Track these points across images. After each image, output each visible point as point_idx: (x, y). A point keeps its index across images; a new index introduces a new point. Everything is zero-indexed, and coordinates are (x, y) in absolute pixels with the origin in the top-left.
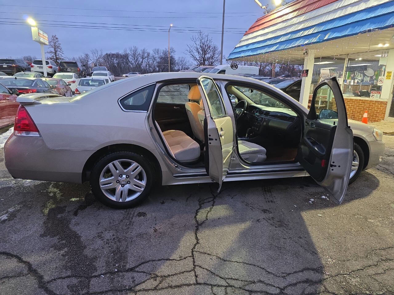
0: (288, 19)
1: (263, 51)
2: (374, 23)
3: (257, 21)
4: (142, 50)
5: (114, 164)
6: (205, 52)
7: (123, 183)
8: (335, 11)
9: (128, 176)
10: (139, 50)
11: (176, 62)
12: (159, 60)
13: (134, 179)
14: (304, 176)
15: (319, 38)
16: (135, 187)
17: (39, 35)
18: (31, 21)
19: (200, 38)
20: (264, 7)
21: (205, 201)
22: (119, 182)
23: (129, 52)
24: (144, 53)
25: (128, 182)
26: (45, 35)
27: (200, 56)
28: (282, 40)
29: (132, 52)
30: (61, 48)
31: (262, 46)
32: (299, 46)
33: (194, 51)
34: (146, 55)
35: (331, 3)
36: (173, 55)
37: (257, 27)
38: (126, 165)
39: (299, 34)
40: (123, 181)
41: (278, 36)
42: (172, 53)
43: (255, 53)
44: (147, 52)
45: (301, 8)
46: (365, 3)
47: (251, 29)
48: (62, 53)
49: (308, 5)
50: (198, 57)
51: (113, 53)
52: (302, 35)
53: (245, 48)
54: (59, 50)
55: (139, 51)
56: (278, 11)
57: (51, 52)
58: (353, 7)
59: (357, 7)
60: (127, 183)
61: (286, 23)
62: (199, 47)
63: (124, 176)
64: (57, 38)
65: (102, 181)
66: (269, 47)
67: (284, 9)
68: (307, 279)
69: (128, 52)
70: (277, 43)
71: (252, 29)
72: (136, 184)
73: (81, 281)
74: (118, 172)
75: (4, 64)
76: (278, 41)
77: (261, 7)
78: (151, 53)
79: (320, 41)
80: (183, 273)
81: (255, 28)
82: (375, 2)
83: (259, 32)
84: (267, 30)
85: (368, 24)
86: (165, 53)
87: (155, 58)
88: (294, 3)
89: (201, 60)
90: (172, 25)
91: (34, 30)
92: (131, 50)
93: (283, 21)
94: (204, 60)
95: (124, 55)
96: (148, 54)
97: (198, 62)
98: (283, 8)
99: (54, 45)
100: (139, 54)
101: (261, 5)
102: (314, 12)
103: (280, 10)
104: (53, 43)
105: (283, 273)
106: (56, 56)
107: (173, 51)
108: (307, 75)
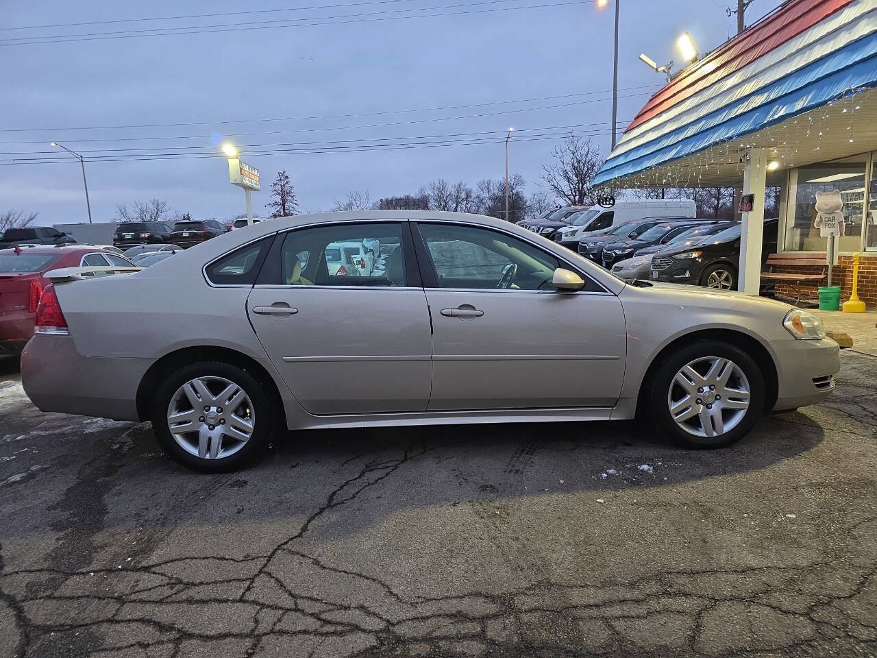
0: (705, 88)
1: (652, 162)
2: (861, 74)
3: (650, 101)
4: (455, 186)
5: (192, 386)
6: (582, 178)
7: (212, 422)
8: (792, 56)
9: (220, 410)
10: (450, 187)
11: (528, 203)
12: (490, 205)
13: (233, 416)
14: (608, 419)
15: (754, 123)
16: (234, 430)
17: (241, 172)
18: (229, 150)
19: (571, 148)
20: (663, 68)
21: (380, 466)
22: (204, 421)
23: (430, 192)
24: (459, 191)
25: (222, 422)
26: (255, 172)
27: (572, 187)
28: (688, 135)
29: (436, 192)
30: (293, 195)
31: (652, 153)
32: (716, 144)
33: (559, 178)
34: (463, 195)
35: (787, 41)
36: (519, 190)
37: (649, 113)
38: (215, 388)
39: (720, 116)
40: (212, 418)
41: (683, 127)
42: (518, 187)
43: (638, 169)
44: (466, 189)
45: (732, 59)
46: (848, 33)
47: (638, 117)
48: (296, 204)
49: (742, 53)
50: (567, 190)
51: (398, 197)
52: (725, 120)
53: (622, 161)
54: (290, 198)
55: (451, 189)
56: (689, 72)
57: (276, 204)
58: (824, 43)
59: (831, 43)
60: (219, 423)
61: (698, 98)
62: (569, 168)
63: (213, 409)
64: (287, 177)
65: (171, 417)
66: (663, 154)
67: (700, 68)
68: (459, 612)
69: (428, 192)
70: (679, 142)
71: (640, 118)
72: (236, 425)
73: (53, 579)
74: (201, 400)
75: (185, 230)
76: (682, 137)
77: (657, 70)
78: (473, 190)
79: (755, 128)
80: (230, 581)
81: (645, 115)
82: (869, 26)
83: (652, 121)
84: (665, 117)
85: (849, 78)
86: (503, 188)
87: (483, 199)
88: (720, 52)
89: (575, 196)
90: (511, 129)
91: (234, 164)
92: (433, 188)
93: (696, 93)
94: (582, 195)
95: (418, 200)
96: (468, 195)
97: (567, 200)
98: (699, 66)
99: (282, 191)
100: (450, 194)
101: (654, 65)
102: (753, 66)
103: (693, 70)
104: (280, 187)
105: (419, 597)
106: (284, 210)
107: (520, 181)
108: (752, 206)
